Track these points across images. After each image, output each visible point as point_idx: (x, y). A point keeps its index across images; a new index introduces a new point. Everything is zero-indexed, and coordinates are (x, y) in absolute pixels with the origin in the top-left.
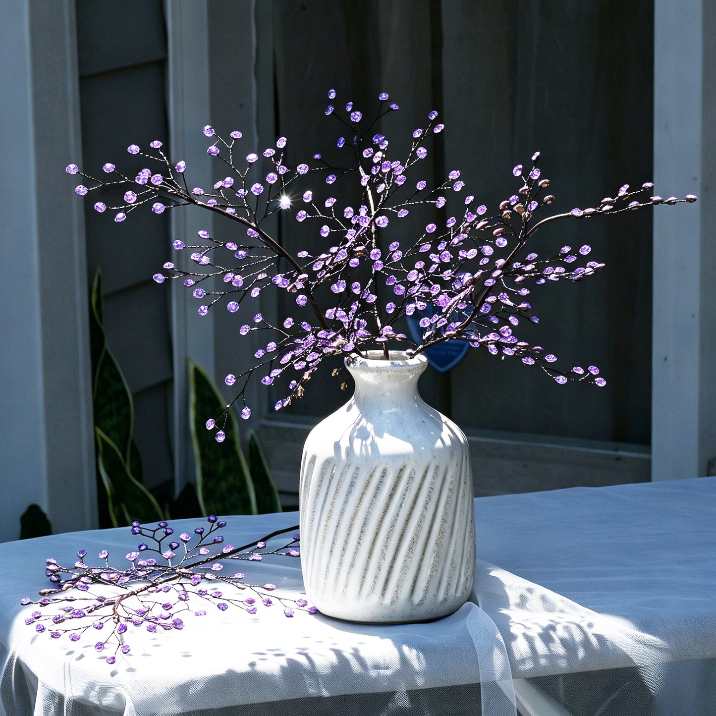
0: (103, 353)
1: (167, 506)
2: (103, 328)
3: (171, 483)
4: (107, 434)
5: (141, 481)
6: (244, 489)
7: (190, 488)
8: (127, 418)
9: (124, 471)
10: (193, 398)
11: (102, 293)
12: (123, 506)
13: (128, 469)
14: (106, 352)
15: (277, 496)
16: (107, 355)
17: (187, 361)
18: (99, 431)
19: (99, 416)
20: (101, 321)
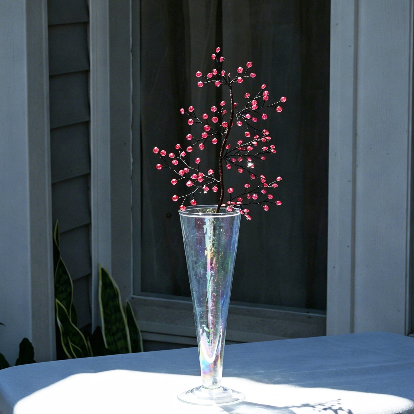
0: (59, 260)
1: (88, 338)
2: (59, 249)
3: (90, 325)
4: (61, 301)
5: (76, 325)
6: (124, 329)
7: (99, 328)
8: (70, 294)
9: (68, 320)
10: (100, 283)
11: (59, 232)
12: (68, 338)
13: (70, 320)
14: (61, 260)
15: (140, 333)
16: (61, 262)
17: (98, 265)
18: (57, 301)
19: (57, 293)
20: (58, 245)
